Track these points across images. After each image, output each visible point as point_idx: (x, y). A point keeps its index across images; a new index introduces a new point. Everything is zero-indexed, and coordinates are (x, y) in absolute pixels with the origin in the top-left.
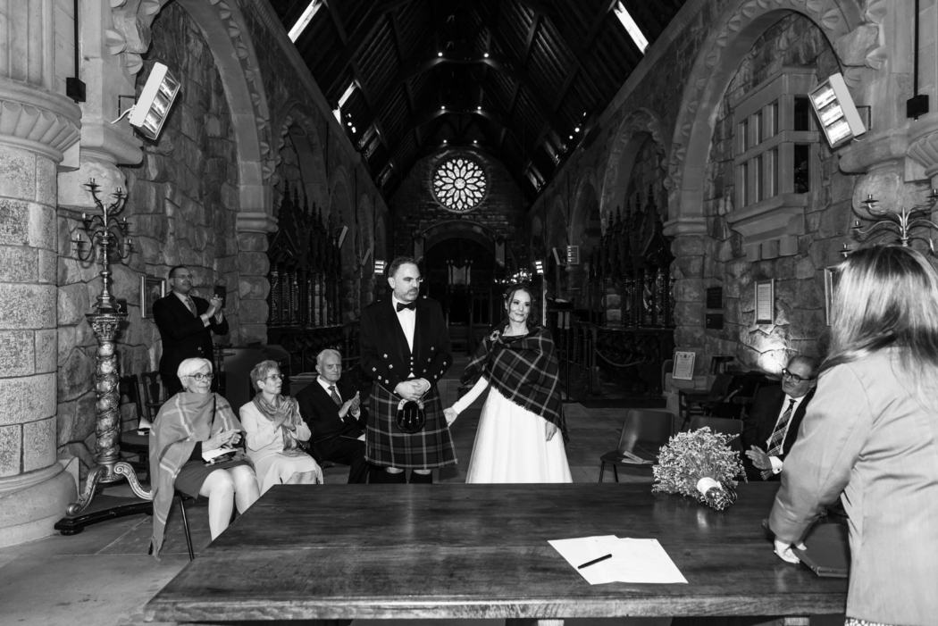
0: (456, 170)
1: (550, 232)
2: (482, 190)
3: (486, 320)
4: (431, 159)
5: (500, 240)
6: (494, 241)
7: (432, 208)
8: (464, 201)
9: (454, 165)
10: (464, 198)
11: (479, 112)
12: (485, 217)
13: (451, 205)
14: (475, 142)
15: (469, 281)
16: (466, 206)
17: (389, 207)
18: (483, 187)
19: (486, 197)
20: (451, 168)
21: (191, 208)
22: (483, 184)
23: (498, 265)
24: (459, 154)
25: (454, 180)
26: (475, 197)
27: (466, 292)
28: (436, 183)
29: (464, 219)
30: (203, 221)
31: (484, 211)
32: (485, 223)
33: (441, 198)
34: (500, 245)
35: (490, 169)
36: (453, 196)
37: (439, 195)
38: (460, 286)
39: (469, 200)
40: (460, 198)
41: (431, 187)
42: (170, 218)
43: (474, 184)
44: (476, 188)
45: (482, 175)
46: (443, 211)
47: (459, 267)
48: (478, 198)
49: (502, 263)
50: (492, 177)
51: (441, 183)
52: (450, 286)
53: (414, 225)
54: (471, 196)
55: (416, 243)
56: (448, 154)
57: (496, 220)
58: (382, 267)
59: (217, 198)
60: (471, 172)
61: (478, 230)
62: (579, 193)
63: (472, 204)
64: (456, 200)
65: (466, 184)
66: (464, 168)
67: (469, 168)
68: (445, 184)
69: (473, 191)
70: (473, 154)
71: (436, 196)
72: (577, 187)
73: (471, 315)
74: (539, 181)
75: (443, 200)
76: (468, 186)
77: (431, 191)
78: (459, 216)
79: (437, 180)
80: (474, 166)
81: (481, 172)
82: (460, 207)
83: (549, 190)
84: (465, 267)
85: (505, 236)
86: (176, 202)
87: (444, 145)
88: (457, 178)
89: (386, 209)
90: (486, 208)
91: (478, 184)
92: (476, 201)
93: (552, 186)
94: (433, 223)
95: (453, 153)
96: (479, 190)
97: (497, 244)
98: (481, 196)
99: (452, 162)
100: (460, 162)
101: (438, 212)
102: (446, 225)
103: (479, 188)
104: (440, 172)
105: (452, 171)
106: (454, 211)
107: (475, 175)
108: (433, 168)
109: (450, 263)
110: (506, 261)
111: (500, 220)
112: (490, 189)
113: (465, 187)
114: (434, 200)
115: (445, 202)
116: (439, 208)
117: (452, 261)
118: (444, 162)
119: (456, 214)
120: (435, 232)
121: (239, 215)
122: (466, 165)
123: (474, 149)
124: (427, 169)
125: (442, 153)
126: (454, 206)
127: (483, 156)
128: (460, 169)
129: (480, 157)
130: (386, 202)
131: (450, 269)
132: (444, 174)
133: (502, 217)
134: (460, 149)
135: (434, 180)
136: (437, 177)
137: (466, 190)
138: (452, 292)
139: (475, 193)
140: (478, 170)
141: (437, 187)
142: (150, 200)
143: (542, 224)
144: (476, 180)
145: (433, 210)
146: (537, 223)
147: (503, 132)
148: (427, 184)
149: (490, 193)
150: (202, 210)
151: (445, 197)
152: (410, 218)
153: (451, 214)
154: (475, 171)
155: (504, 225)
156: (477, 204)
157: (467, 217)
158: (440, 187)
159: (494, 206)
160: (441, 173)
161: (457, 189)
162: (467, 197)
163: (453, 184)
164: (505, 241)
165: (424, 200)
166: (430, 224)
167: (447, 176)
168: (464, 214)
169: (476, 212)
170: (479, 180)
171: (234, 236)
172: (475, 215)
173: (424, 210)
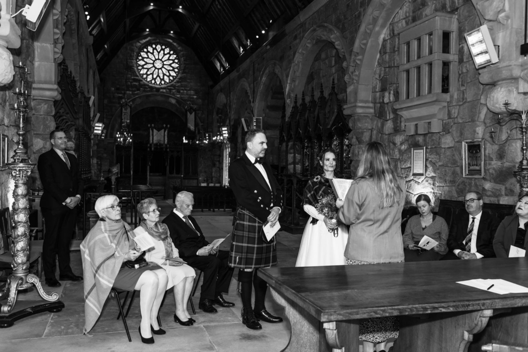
0: (156, 53)
1: (234, 106)
2: (176, 70)
3: (178, 172)
4: (136, 43)
5: (191, 110)
6: (186, 111)
7: (137, 82)
8: (162, 78)
9: (154, 49)
10: (161, 76)
11: (180, 10)
12: (178, 92)
13: (151, 81)
14: (172, 32)
15: (166, 141)
16: (163, 82)
17: (101, 79)
18: (177, 68)
19: (179, 76)
20: (151, 51)
22: (177, 65)
23: (189, 129)
24: (158, 41)
25: (154, 61)
26: (170, 75)
27: (164, 149)
28: (139, 63)
29: (162, 92)
31: (178, 87)
32: (178, 96)
33: (143, 74)
34: (191, 113)
35: (183, 54)
36: (152, 74)
37: (142, 72)
38: (158, 146)
39: (165, 77)
40: (158, 76)
41: (135, 66)
43: (170, 65)
44: (171, 69)
45: (176, 59)
46: (145, 85)
47: (159, 130)
48: (173, 76)
49: (192, 128)
50: (184, 61)
51: (143, 63)
52: (151, 145)
53: (121, 95)
54: (168, 74)
55: (123, 109)
56: (150, 40)
57: (187, 95)
58: (100, 128)
60: (168, 56)
61: (173, 101)
62: (264, 79)
63: (168, 81)
64: (155, 77)
65: (164, 65)
66: (162, 52)
67: (166, 53)
68: (147, 63)
69: (169, 71)
70: (169, 42)
71: (139, 72)
72: (263, 74)
73: (168, 168)
74: (222, 65)
75: (145, 76)
76: (165, 66)
77: (135, 69)
78: (158, 90)
79: (140, 60)
80: (170, 51)
81: (175, 56)
82: (158, 83)
83: (234, 74)
84: (163, 130)
85: (195, 107)
87: (147, 33)
88: (156, 60)
89: (99, 82)
90: (179, 84)
91: (173, 65)
92: (171, 78)
93: (238, 71)
94: (137, 94)
95: (154, 40)
96: (173, 70)
97: (188, 113)
98: (175, 75)
99: (152, 47)
100: (159, 47)
101: (140, 85)
102: (148, 96)
103: (174, 68)
104: (142, 54)
105: (152, 53)
106: (153, 85)
107: (171, 58)
108: (137, 50)
109: (151, 127)
110: (196, 125)
111: (190, 93)
112: (183, 69)
113: (163, 67)
114: (137, 76)
115: (147, 78)
116: (142, 83)
117: (153, 125)
118: (146, 45)
119: (155, 88)
120: (138, 101)
122: (164, 50)
123: (171, 38)
124: (133, 51)
125: (144, 39)
126: (153, 82)
127: (178, 44)
128: (159, 53)
129: (175, 44)
130: (99, 75)
131: (151, 131)
132: (146, 56)
133: (192, 92)
134: (159, 37)
135: (137, 59)
136: (140, 58)
137: (163, 69)
138: (153, 148)
139: (170, 72)
140: (173, 54)
141: (140, 65)
143: (227, 100)
144: (172, 62)
145: (137, 84)
146: (222, 99)
147: (197, 26)
148: (132, 62)
149: (182, 73)
151: (146, 74)
152: (118, 89)
153: (152, 88)
154: (170, 55)
155: (193, 98)
156: (172, 81)
157: (164, 90)
158: (143, 66)
159: (186, 83)
160: (144, 54)
161: (156, 68)
162: (164, 75)
163: (153, 64)
164: (195, 110)
165: (130, 76)
166: (134, 95)
167: (148, 57)
168: (162, 88)
169: (171, 87)
170: (174, 62)
172: (170, 90)
173: (129, 83)
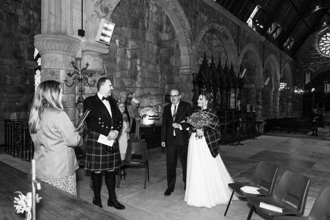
4: (317, 33)
13: (328, 54)
21: (151, 67)
28: (320, 44)
30: (159, 71)
33: (323, 51)
41: (317, 46)
42: (140, 71)
46: (323, 57)
51: (323, 44)
52: (325, 94)
53: (306, 66)
55: (306, 74)
56: (327, 29)
59: (167, 62)
68: (325, 44)
71: (320, 50)
77: (317, 49)
86: (143, 65)
87: (325, 25)
89: (292, 59)
94: (318, 64)
99: (329, 33)
102: (325, 64)
108: (318, 37)
109: (325, 83)
114: (318, 53)
115: (325, 53)
116: (321, 56)
117: (326, 81)
118: (325, 33)
120: (319, 68)
121: (181, 68)
124: (315, 38)
125: (323, 29)
132: (325, 39)
135: (319, 42)
136: (321, 41)
141: (321, 46)
142: (127, 65)
145: (318, 57)
148: (314, 45)
150: (158, 67)
151: (325, 50)
152: (305, 62)
153: (329, 58)
158: (323, 46)
160: (323, 39)
165: (312, 53)
166: (316, 64)
167: (327, 40)
171: (179, 76)
173: (313, 58)
